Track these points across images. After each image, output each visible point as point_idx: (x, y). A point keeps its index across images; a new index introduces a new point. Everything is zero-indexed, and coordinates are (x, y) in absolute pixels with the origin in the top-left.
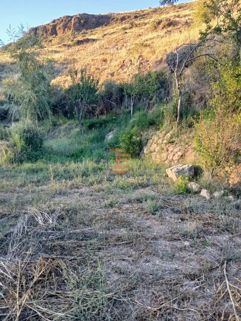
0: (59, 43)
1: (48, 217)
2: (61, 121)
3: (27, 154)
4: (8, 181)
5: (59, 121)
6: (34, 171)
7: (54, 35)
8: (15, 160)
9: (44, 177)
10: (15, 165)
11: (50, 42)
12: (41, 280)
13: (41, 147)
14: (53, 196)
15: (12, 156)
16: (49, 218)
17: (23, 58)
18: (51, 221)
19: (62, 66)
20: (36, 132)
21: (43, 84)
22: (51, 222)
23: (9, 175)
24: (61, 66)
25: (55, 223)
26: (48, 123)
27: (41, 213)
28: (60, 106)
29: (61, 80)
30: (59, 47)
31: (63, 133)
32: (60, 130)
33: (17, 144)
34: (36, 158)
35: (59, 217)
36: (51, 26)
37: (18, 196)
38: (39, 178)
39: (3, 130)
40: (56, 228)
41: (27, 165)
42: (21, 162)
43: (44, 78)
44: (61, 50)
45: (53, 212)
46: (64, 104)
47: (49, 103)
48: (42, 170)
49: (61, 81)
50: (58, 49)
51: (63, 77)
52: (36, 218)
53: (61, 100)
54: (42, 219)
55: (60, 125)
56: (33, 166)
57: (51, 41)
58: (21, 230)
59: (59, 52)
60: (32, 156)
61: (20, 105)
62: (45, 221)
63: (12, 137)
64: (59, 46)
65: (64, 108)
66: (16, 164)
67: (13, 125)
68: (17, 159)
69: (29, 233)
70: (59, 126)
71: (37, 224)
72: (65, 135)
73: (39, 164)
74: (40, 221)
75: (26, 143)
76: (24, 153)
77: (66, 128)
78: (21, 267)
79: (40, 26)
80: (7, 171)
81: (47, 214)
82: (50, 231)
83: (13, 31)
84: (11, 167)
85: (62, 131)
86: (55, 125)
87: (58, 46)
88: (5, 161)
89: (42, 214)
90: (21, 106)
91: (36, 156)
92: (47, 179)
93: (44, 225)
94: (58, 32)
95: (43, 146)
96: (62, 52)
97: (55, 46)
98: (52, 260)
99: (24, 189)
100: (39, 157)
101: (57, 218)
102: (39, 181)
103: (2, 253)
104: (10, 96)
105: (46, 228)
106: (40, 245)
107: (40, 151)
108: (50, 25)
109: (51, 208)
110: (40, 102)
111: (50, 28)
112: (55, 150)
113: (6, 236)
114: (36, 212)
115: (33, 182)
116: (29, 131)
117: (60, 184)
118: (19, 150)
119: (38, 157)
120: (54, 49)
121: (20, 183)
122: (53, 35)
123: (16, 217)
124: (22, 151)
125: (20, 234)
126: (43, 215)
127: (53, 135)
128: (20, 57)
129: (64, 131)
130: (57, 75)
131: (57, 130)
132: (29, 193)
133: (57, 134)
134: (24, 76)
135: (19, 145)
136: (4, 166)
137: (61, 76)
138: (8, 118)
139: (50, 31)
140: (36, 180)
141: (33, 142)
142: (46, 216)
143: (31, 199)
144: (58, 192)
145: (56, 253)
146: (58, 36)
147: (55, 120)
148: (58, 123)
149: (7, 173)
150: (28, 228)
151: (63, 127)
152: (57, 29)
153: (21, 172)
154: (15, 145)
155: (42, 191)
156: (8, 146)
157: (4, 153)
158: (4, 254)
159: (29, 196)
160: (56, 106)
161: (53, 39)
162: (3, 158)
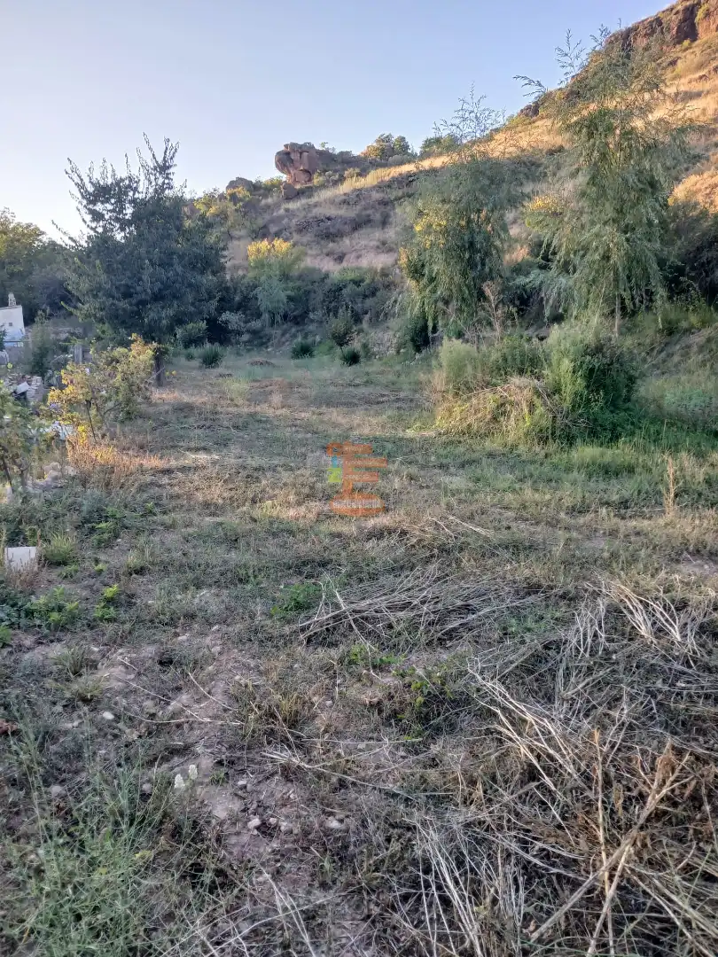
0: (701, 66)
1: (667, 620)
2: (694, 319)
3: (588, 419)
4: (537, 490)
5: (686, 319)
6: (608, 472)
7: (686, 43)
8: (552, 434)
9: (639, 492)
10: (552, 447)
11: (671, 68)
12: (665, 813)
13: (628, 399)
14: (673, 555)
15: (546, 423)
16: (671, 625)
17: (597, 130)
18: (677, 636)
19: (707, 140)
20: (618, 353)
21: (649, 201)
22: (679, 639)
23: (536, 474)
24: (703, 139)
25: (691, 641)
26: (650, 325)
27: (641, 601)
28: (693, 269)
29: (698, 186)
30: (701, 78)
31: (695, 358)
32: (689, 347)
33: (563, 388)
34: (613, 430)
35: (701, 627)
36: (677, 12)
37: (569, 539)
38: (626, 494)
39: (527, 346)
40: (695, 662)
41: (587, 452)
42: (570, 440)
43: (653, 184)
44: (707, 86)
45: (682, 605)
46: (709, 262)
47: (661, 263)
48: (631, 470)
49: (701, 190)
50: (696, 87)
51: (705, 175)
52: (629, 616)
53: (700, 250)
54: (649, 624)
55: (689, 331)
56: (602, 455)
57: (673, 63)
58: (589, 640)
59: (699, 95)
60: (601, 426)
61: (574, 272)
62: (660, 632)
63: (550, 365)
64: (701, 74)
65: (707, 276)
66: (555, 445)
67: (555, 332)
68: (558, 433)
69: (614, 657)
70: (684, 333)
71: (633, 635)
72: (703, 364)
73: (621, 452)
74: (643, 627)
75: (587, 387)
76: (581, 415)
77: (709, 340)
78: (601, 751)
79: (643, 21)
80: (533, 462)
81: (661, 610)
82: (678, 666)
83: (577, 51)
84: (543, 453)
85: (695, 348)
86: (671, 330)
87: (697, 75)
88: (526, 434)
89: (646, 605)
90: (576, 275)
91: (615, 426)
92: (651, 499)
93: (655, 641)
94: (700, 30)
95: (634, 397)
96: (708, 92)
97: (685, 76)
98: (693, 758)
99: (581, 520)
100: (623, 428)
101: (696, 629)
102: (624, 504)
103: (540, 694)
104: (549, 245)
105: (663, 652)
106: (650, 702)
107: (625, 410)
108: (674, 11)
109: (674, 593)
110: (633, 260)
111: (674, 21)
112: (672, 409)
113: (547, 647)
114: (626, 596)
115: (608, 504)
116: (599, 349)
117: (697, 522)
118: (567, 405)
119: (619, 428)
120: (682, 88)
121: (568, 502)
122: (680, 42)
123: (570, 599)
124: (573, 410)
125: (585, 651)
126: (650, 609)
127: (664, 361)
128: (588, 127)
129: (701, 349)
130: (687, 169)
131: (678, 347)
132: (597, 534)
133: (676, 359)
134: (594, 184)
135: (568, 390)
136: (522, 448)
137: (700, 173)
138: (530, 313)
139: (674, 31)
140: (615, 498)
141: (608, 381)
142: (658, 615)
143: (606, 555)
144: (691, 548)
145: (705, 743)
146: (697, 42)
147: (672, 316)
148: (684, 324)
149: (532, 468)
150: (609, 640)
151: (697, 339)
152: (696, 20)
153: (569, 469)
154: (557, 390)
155: (638, 534)
156: (537, 393)
157: (526, 410)
158: (543, 698)
159: (602, 546)
160: (681, 271)
161: (680, 55)
162: (521, 423)
